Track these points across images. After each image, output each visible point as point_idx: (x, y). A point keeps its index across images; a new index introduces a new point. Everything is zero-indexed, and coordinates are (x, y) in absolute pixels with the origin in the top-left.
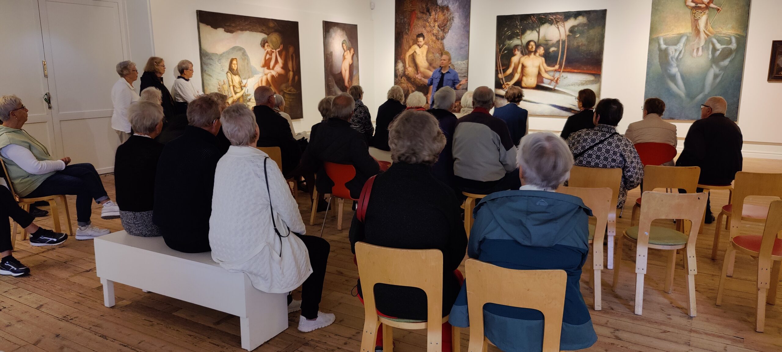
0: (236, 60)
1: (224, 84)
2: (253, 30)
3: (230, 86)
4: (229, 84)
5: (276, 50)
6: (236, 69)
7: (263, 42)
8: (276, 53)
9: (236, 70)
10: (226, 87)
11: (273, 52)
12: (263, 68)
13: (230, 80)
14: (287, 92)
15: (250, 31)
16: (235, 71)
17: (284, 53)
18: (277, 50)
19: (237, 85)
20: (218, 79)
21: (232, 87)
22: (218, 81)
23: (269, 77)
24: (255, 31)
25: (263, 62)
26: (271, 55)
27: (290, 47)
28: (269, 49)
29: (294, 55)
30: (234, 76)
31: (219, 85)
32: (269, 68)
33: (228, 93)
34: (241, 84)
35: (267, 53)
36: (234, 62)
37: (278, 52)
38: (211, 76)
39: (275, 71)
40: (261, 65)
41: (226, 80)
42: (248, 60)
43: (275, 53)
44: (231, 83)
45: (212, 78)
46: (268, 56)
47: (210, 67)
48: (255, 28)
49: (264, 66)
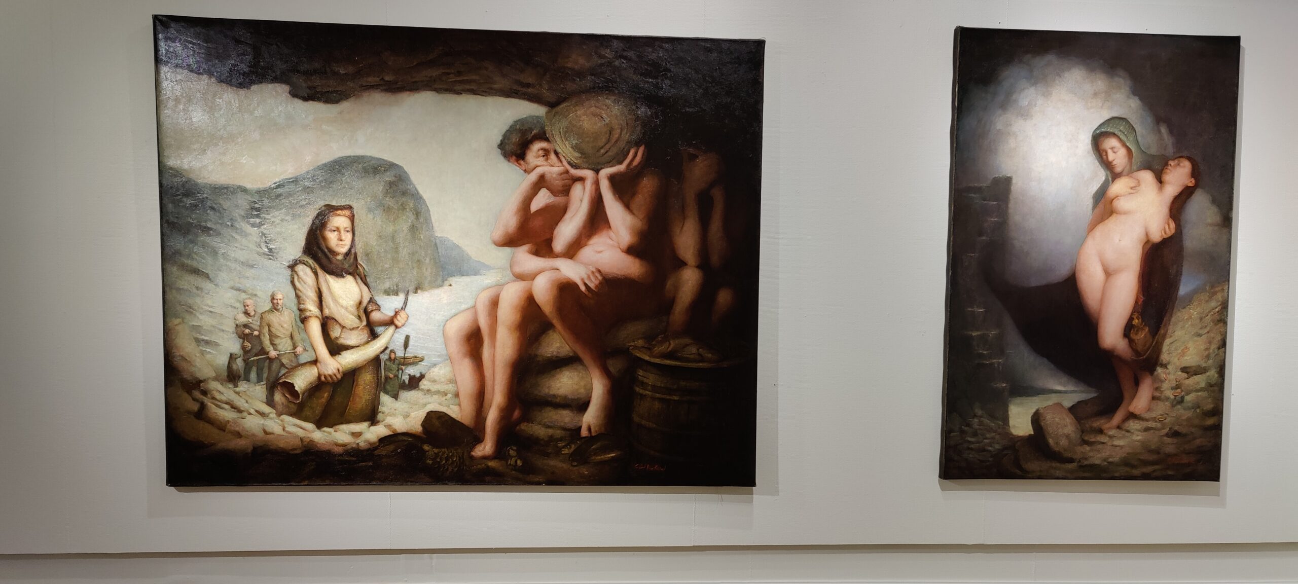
0: (347, 213)
1: (275, 308)
2: (458, 87)
3: (304, 320)
4: (301, 311)
5: (597, 171)
6: (344, 250)
7: (515, 138)
8: (597, 183)
9: (348, 254)
10: (284, 321)
11: (581, 179)
12: (508, 250)
13: (310, 295)
14: (658, 361)
15: (438, 90)
16: (340, 257)
17: (648, 185)
18: (606, 172)
19: (349, 318)
20: (239, 290)
21: (315, 327)
22: (244, 296)
23: (542, 289)
24: (474, 92)
25: (509, 221)
26: (566, 191)
27: (693, 157)
28: (553, 169)
29: (718, 195)
30: (331, 279)
31: (247, 313)
32: (544, 248)
33: (295, 347)
34: (367, 313)
35: (541, 182)
36: (340, 221)
37: (612, 179)
38: (207, 276)
39: (586, 265)
40: (498, 234)
41: (285, 295)
42: (417, 214)
43: (589, 184)
44: (311, 307)
45: (207, 285)
46: (542, 199)
47: (203, 238)
48: (474, 77)
49: (511, 241)
